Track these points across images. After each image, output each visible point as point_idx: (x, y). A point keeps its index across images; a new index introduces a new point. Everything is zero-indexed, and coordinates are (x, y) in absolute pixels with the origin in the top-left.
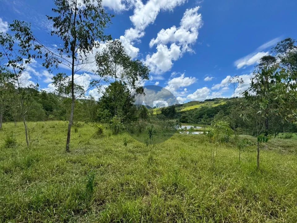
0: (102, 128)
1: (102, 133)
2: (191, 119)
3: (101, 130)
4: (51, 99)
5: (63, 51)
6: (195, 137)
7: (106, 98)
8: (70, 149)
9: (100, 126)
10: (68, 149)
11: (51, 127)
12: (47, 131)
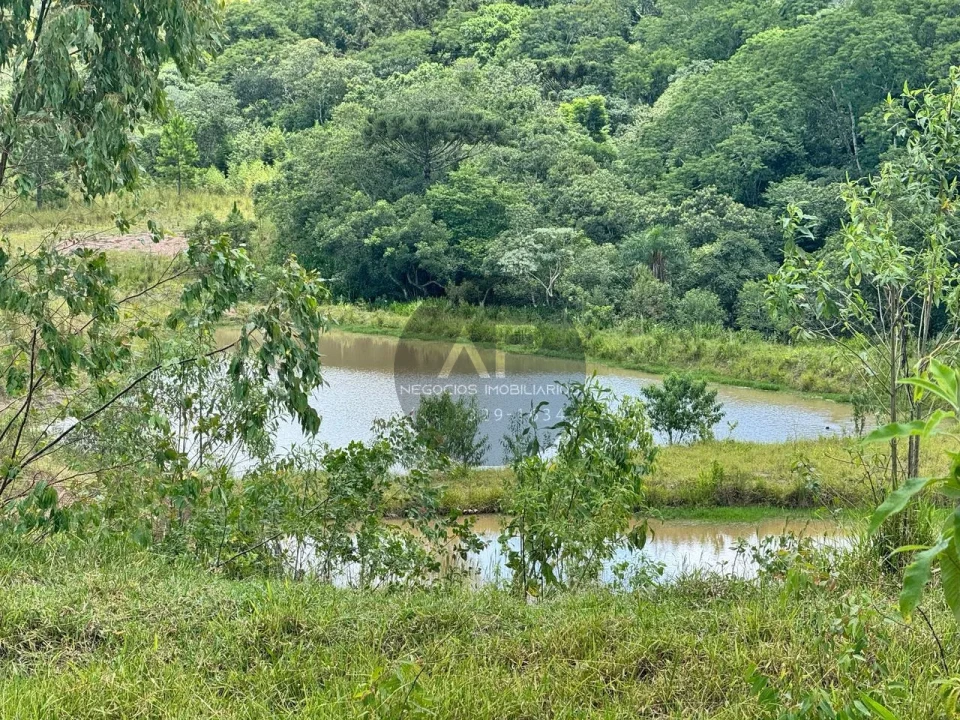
2: (598, 187)
6: (662, 654)
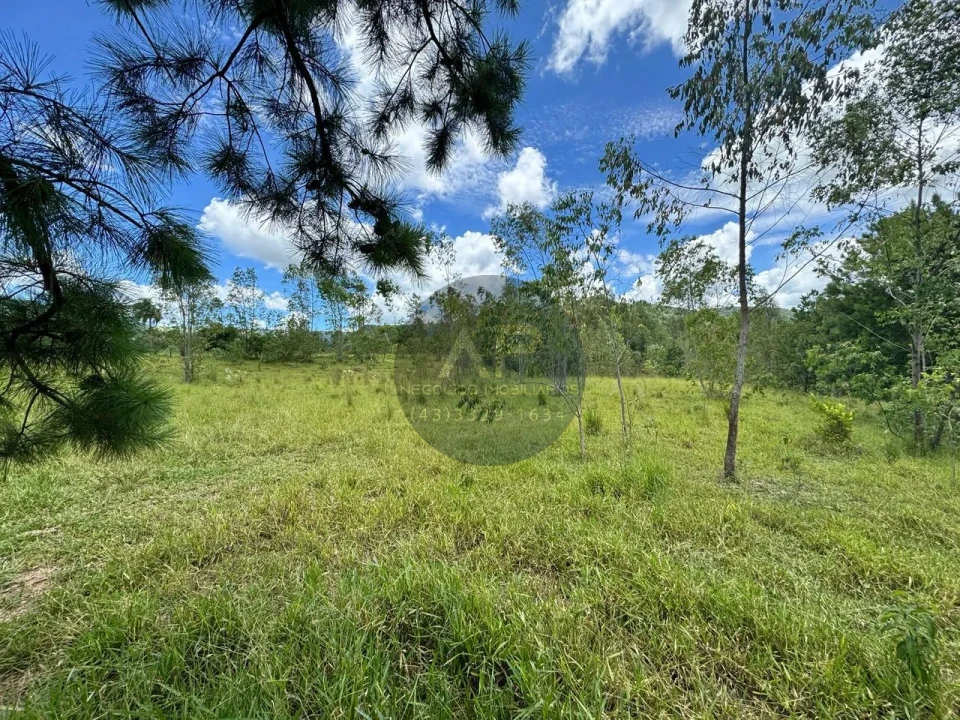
0: (847, 416)
1: (846, 436)
3: (840, 424)
4: (641, 317)
5: (719, 172)
7: (846, 293)
8: (739, 474)
9: (839, 407)
10: (729, 471)
11: (653, 396)
12: (648, 405)
